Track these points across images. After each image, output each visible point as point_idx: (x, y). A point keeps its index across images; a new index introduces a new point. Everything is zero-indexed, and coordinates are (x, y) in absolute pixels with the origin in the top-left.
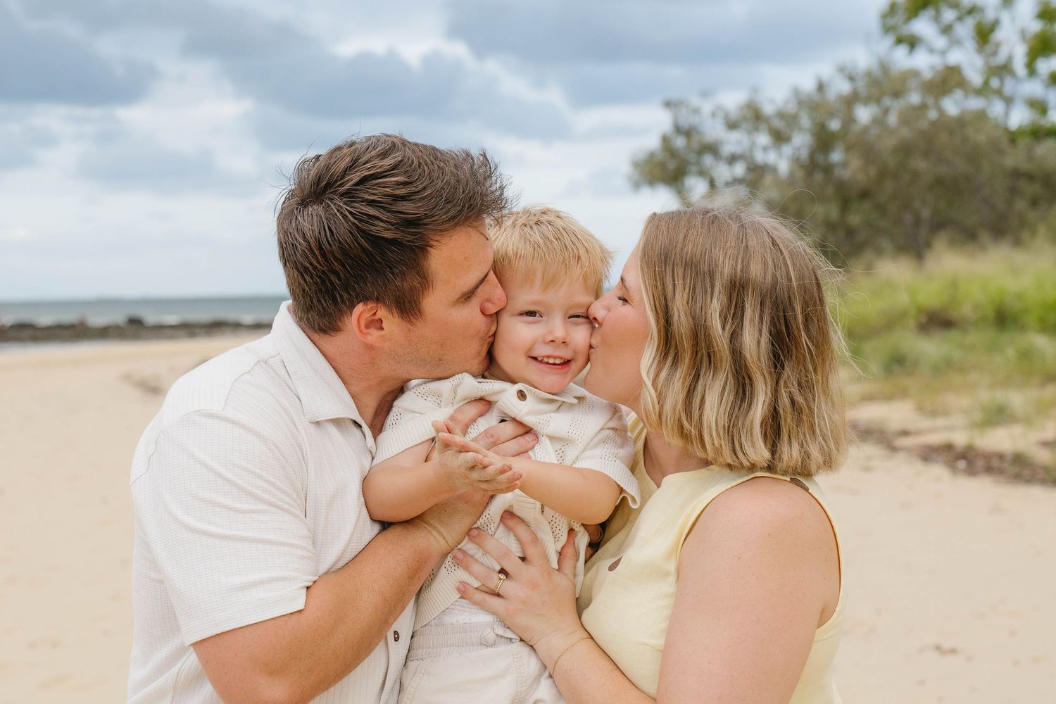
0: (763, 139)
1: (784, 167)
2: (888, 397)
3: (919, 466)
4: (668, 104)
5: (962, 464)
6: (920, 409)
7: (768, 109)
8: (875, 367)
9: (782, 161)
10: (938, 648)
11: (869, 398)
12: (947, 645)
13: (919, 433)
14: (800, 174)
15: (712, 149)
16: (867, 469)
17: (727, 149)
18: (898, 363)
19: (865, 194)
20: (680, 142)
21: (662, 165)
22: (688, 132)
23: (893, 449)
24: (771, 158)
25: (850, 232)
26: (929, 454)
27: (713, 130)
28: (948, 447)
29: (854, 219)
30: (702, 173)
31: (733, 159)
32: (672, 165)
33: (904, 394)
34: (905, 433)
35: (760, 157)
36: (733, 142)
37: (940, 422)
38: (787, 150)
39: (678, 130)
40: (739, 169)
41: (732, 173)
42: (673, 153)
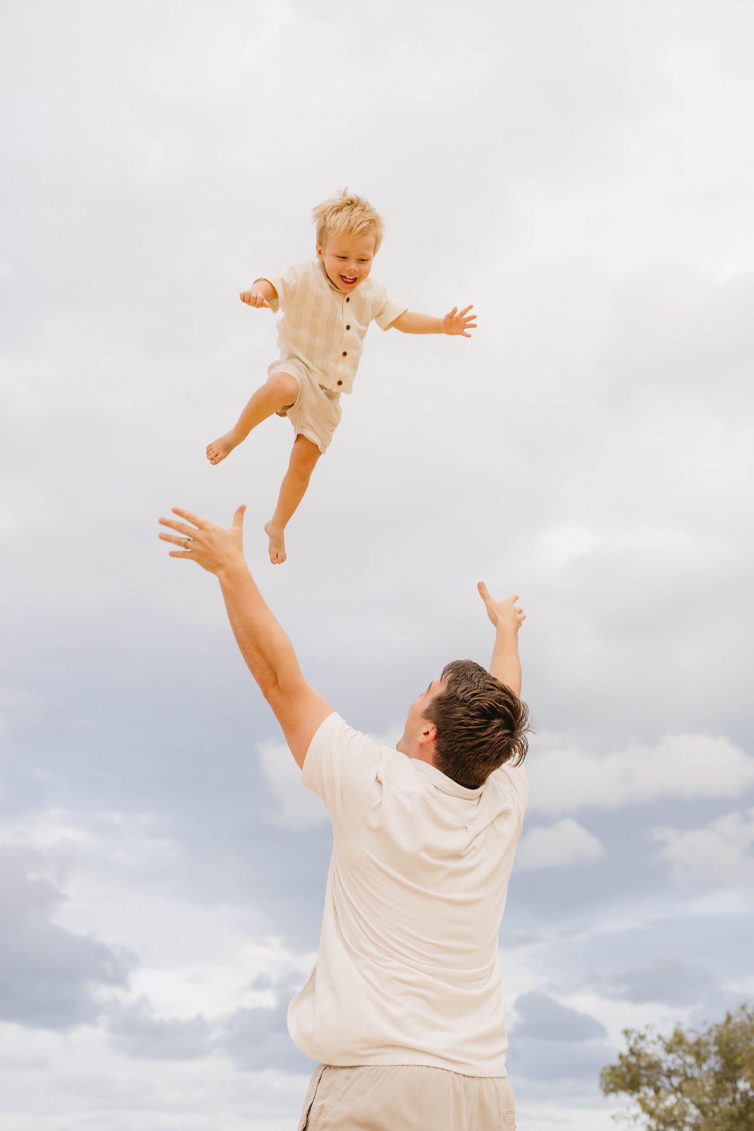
0: (690, 1060)
4: (625, 1033)
7: (689, 1037)
9: (703, 1074)
15: (654, 1066)
17: (665, 1067)
20: (633, 1060)
21: (623, 1077)
22: (638, 1055)
24: (696, 1072)
27: (654, 1050)
30: (650, 1083)
31: (670, 1074)
32: (629, 1076)
35: (690, 1072)
36: (670, 1061)
38: (706, 1066)
39: (632, 1052)
40: (676, 1081)
41: (672, 1085)
42: (629, 1066)
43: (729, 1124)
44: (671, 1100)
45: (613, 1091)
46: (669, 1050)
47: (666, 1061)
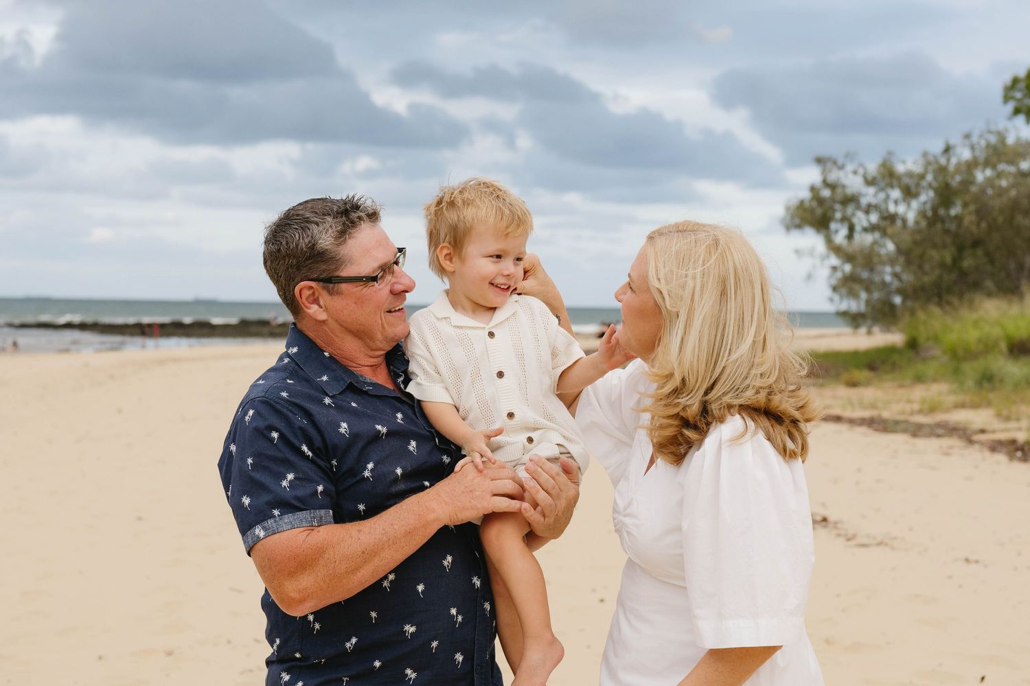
0: (896, 194)
1: (911, 216)
2: (975, 406)
3: (987, 454)
4: (820, 161)
5: (1019, 454)
6: (999, 415)
7: (900, 168)
8: (970, 383)
9: (910, 212)
10: (967, 560)
11: (961, 406)
12: (972, 557)
13: (994, 432)
14: (924, 224)
15: (851, 200)
16: (947, 454)
17: (864, 201)
18: (988, 380)
19: (976, 243)
20: (826, 193)
21: (812, 211)
22: (832, 187)
23: (971, 441)
24: (901, 209)
25: (963, 274)
26: (995, 447)
27: (853, 182)
28: (1013, 442)
29: (967, 263)
30: (844, 219)
31: (868, 209)
32: (819, 211)
33: (989, 404)
34: (983, 431)
35: (892, 208)
36: (870, 195)
37: (1013, 424)
38: (915, 204)
39: (826, 184)
40: (874, 218)
41: (868, 221)
42: (820, 201)
43: (937, 272)
44: (868, 239)
45: (799, 227)
46: (870, 182)
47: (865, 195)
